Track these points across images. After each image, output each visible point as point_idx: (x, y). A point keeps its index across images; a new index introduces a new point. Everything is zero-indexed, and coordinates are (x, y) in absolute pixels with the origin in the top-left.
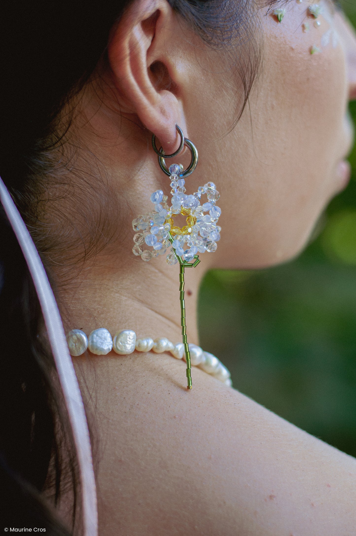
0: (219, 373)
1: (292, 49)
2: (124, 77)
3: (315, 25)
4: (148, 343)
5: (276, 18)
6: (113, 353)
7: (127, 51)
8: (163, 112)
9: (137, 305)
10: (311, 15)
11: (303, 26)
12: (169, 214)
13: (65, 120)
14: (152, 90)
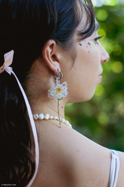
0: (69, 125)
1: (84, 52)
2: (45, 58)
3: (90, 46)
4: (52, 117)
5: (81, 45)
6: (44, 119)
7: (46, 52)
8: (55, 66)
9: (50, 109)
10: (89, 44)
11: (87, 46)
12: (56, 88)
13: (33, 67)
14: (52, 61)
